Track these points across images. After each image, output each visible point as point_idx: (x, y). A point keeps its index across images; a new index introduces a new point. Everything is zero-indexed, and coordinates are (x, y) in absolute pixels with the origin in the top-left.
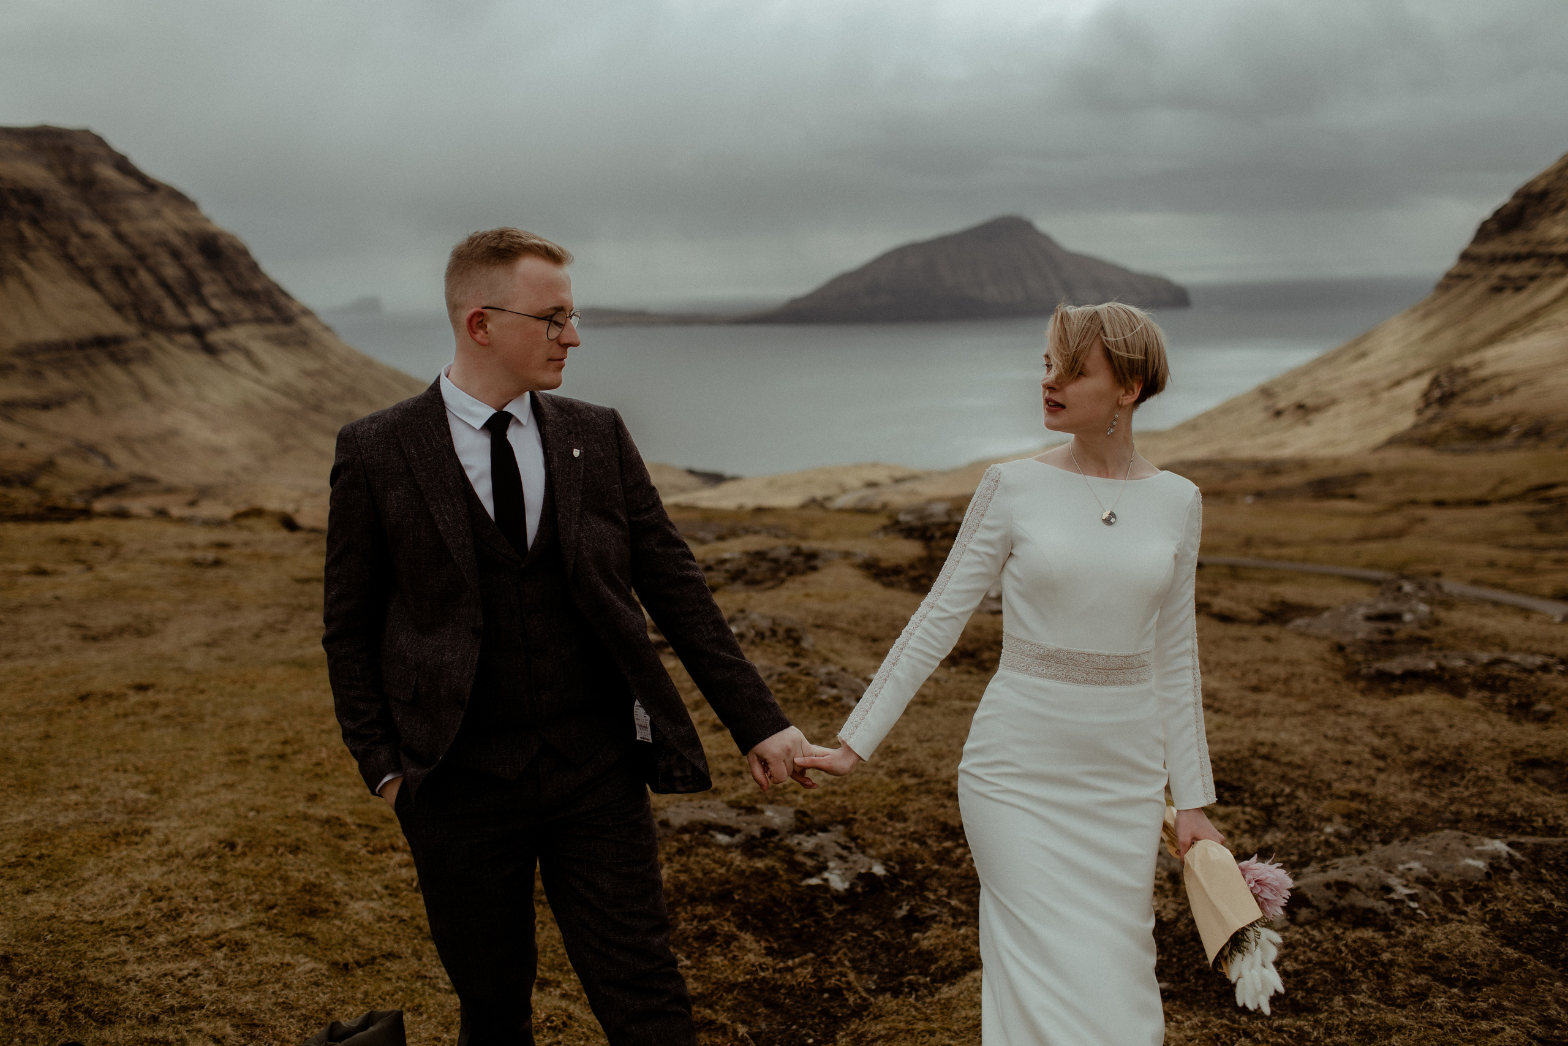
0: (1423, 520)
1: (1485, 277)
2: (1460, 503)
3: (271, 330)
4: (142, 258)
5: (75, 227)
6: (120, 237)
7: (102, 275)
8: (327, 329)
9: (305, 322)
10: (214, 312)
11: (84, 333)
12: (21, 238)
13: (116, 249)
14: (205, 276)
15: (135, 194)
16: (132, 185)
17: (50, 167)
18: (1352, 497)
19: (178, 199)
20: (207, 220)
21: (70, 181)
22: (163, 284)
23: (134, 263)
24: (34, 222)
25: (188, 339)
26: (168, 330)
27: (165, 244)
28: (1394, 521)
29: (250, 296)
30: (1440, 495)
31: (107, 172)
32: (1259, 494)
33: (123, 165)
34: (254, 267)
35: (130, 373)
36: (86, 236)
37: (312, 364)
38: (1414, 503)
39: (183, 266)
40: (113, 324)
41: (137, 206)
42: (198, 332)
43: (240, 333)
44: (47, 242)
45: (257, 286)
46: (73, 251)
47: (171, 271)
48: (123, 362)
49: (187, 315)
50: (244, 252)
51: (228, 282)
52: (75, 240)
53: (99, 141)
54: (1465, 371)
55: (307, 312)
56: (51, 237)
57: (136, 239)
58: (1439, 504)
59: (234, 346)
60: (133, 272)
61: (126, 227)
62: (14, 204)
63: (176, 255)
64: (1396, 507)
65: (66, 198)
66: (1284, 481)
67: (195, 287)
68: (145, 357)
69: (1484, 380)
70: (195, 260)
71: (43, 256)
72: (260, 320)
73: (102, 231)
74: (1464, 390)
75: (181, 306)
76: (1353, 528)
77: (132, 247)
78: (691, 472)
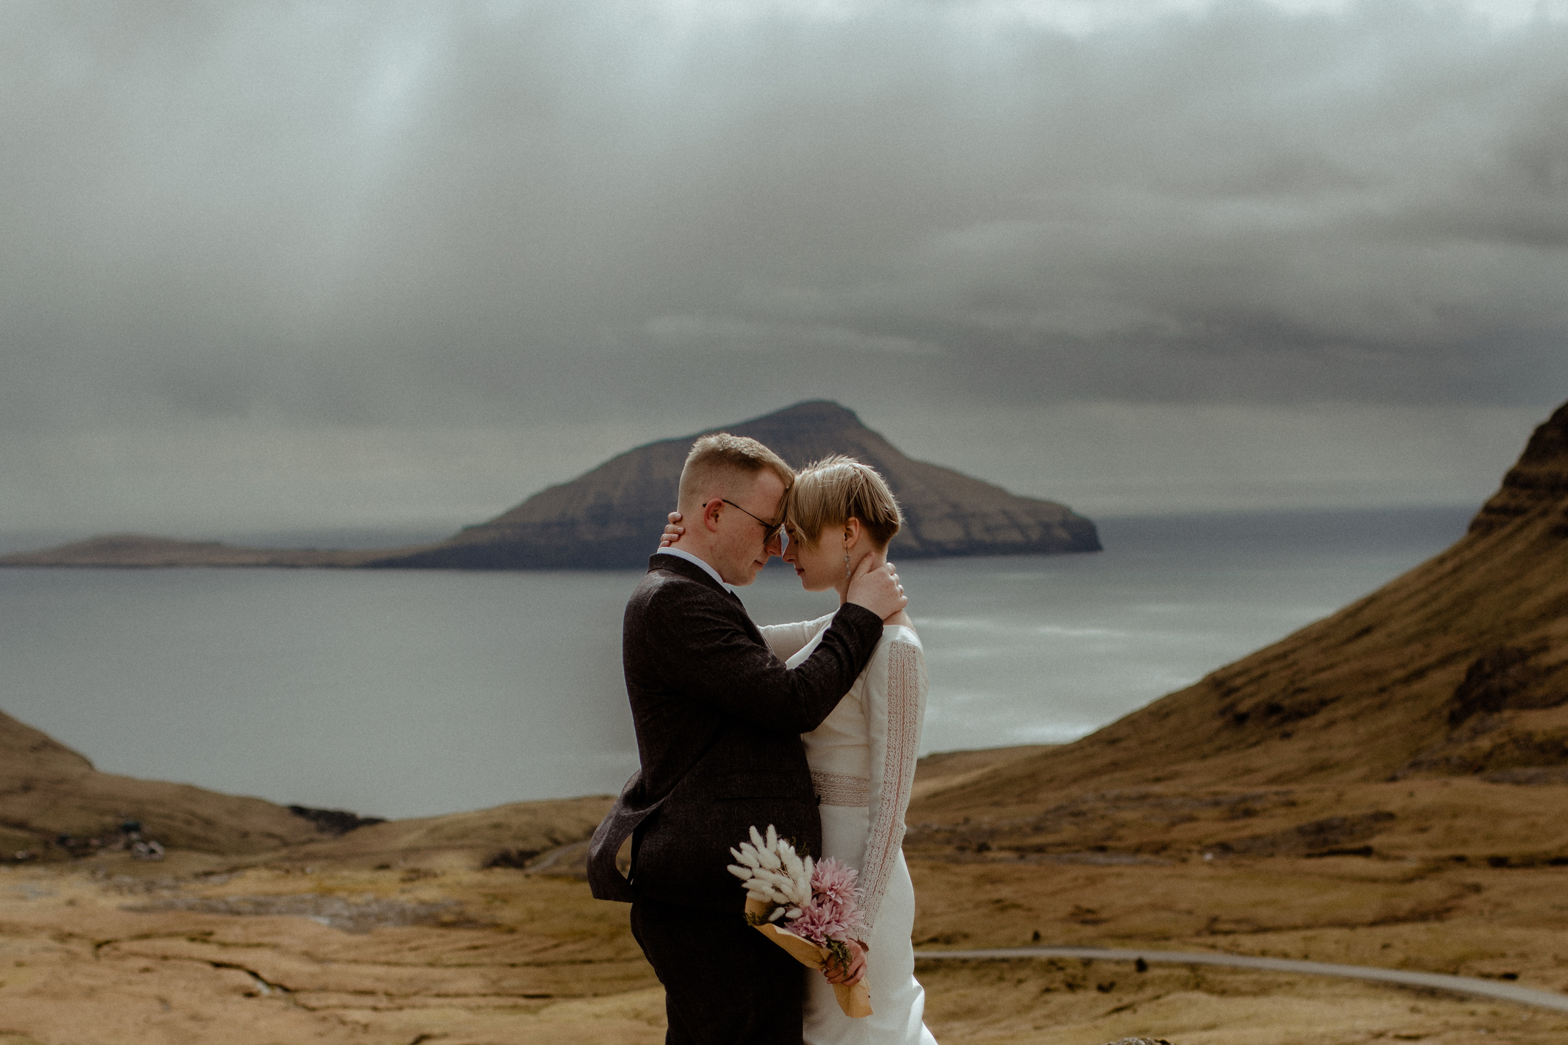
0: (1477, 889)
1: (1544, 513)
2: (1529, 863)
18: (1366, 852)
28: (1433, 890)
30: (1500, 850)
32: (1224, 848)
38: (1460, 860)
54: (1523, 655)
58: (1498, 862)
64: (1434, 868)
66: (1260, 826)
69: (1550, 670)
74: (1523, 685)
76: (1372, 902)
78: (299, 811)
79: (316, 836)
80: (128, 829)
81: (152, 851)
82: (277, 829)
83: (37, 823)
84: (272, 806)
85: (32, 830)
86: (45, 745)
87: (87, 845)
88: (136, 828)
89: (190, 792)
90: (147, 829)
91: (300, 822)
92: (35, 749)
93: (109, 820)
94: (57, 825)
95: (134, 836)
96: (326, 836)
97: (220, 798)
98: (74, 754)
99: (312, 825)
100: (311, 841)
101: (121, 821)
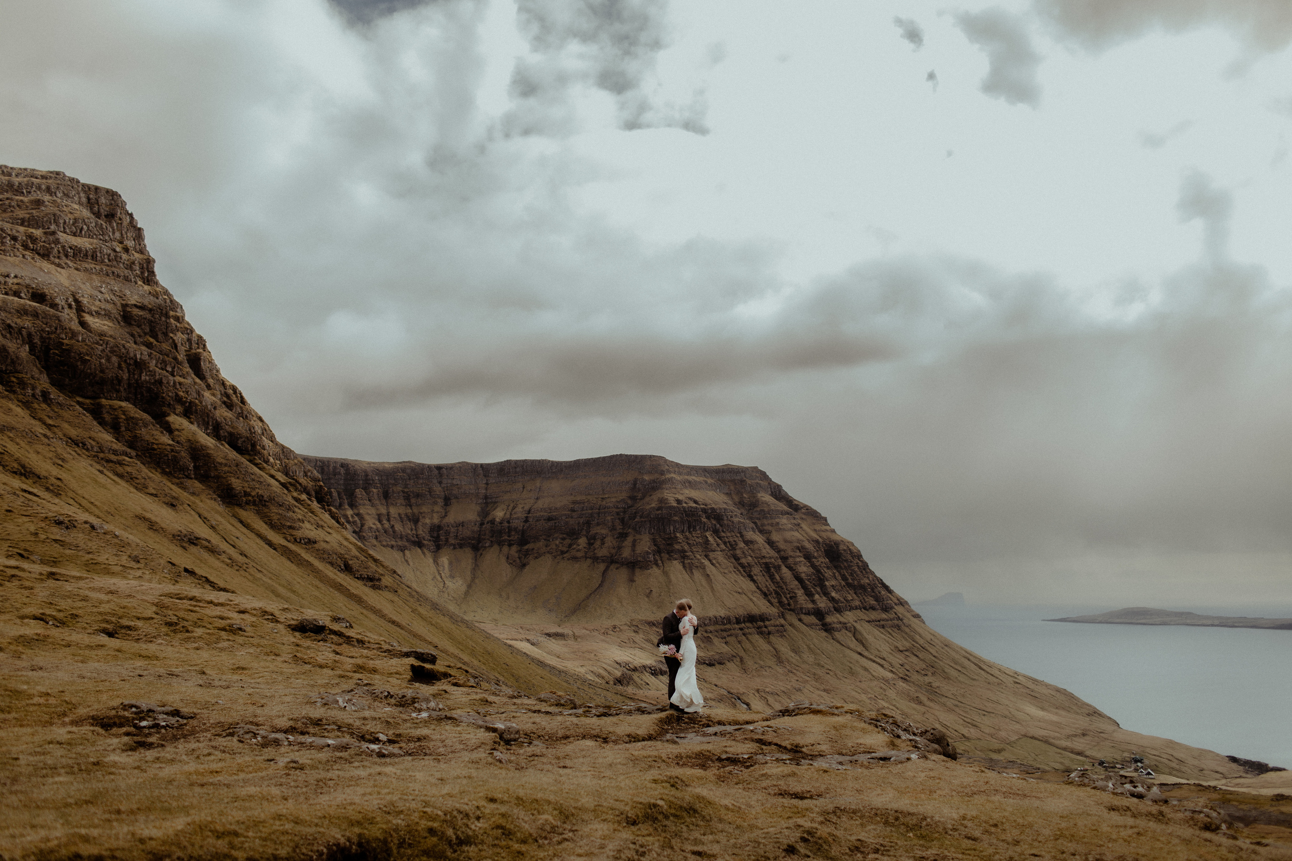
3: (874, 615)
4: (784, 559)
5: (742, 536)
6: (771, 543)
7: (756, 570)
8: (917, 616)
9: (899, 609)
10: (833, 600)
11: (741, 612)
12: (707, 542)
13: (767, 551)
14: (828, 573)
15: (784, 513)
16: (783, 507)
17: (728, 494)
19: (814, 515)
20: (833, 531)
21: (741, 504)
22: (798, 578)
23: (780, 562)
24: (716, 532)
25: (812, 619)
26: (799, 612)
27: (801, 549)
29: (859, 589)
31: (766, 497)
33: (778, 493)
34: (865, 566)
35: (769, 643)
36: (748, 543)
37: (903, 644)
39: (813, 566)
40: (761, 606)
41: (784, 521)
42: (819, 614)
43: (849, 617)
44: (723, 546)
45: (865, 581)
46: (738, 552)
47: (804, 569)
48: (765, 634)
49: (813, 602)
50: (859, 556)
51: (844, 578)
52: (742, 545)
53: (764, 475)
55: (902, 603)
56: (725, 543)
57: (782, 546)
59: (845, 626)
60: (778, 568)
61: (775, 537)
62: (704, 520)
63: (808, 557)
65: (737, 516)
67: (820, 581)
68: (781, 631)
70: (822, 561)
71: (719, 556)
72: (866, 608)
73: (759, 539)
75: (809, 594)
77: (778, 551)
78: (1233, 759)
79: (1244, 775)
80: (1136, 761)
81: (1149, 774)
82: (1220, 769)
83: (1088, 753)
84: (1218, 755)
85: (1086, 757)
86: (1094, 713)
87: (1115, 767)
88: (1141, 761)
89: (1171, 744)
90: (1146, 761)
91: (1234, 766)
92: (1088, 715)
93: (1126, 754)
94: (1100, 755)
95: (1139, 764)
96: (1248, 776)
97: (1187, 748)
98: (1110, 718)
99: (1241, 768)
100: (1241, 777)
101: (1133, 756)
